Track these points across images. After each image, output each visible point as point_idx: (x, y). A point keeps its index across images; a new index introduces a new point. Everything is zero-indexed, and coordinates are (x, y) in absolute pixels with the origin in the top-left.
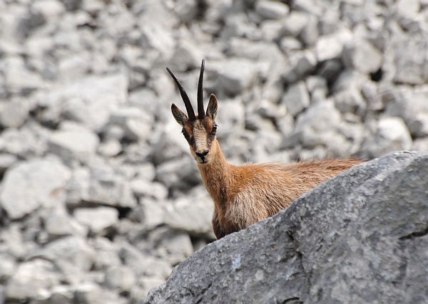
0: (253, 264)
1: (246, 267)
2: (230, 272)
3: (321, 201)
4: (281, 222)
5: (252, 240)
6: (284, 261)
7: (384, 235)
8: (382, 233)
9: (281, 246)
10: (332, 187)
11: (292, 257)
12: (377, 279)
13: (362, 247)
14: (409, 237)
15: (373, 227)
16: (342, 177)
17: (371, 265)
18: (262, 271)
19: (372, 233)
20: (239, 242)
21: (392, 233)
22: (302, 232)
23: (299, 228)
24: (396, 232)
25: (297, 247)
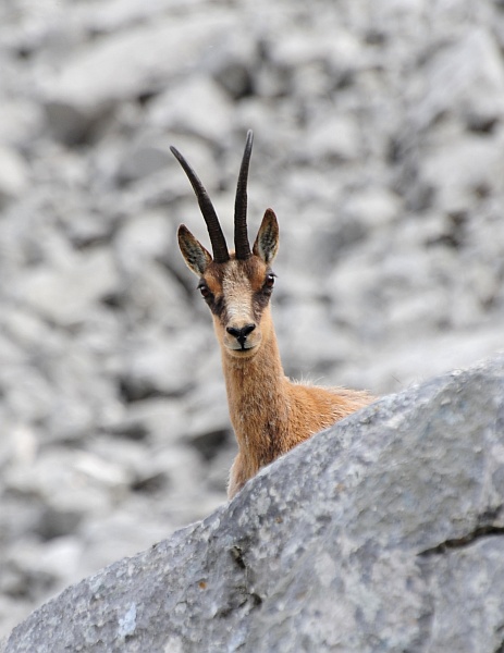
0: (160, 624)
1: (146, 630)
2: (114, 641)
3: (299, 480)
4: (220, 530)
5: (160, 572)
6: (225, 614)
7: (388, 547)
8: (383, 541)
9: (219, 583)
10: (322, 450)
11: (242, 605)
12: (371, 645)
13: (343, 574)
14: (439, 550)
15: (365, 529)
16: (344, 428)
17: (359, 615)
18: (178, 638)
19: (361, 543)
20: (134, 576)
21: (404, 542)
22: (261, 550)
23: (256, 541)
24: (413, 539)
25: (251, 583)
